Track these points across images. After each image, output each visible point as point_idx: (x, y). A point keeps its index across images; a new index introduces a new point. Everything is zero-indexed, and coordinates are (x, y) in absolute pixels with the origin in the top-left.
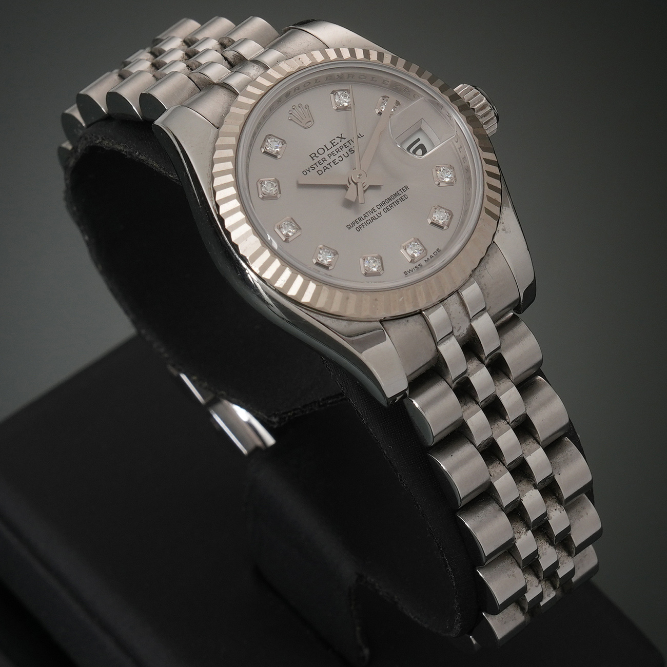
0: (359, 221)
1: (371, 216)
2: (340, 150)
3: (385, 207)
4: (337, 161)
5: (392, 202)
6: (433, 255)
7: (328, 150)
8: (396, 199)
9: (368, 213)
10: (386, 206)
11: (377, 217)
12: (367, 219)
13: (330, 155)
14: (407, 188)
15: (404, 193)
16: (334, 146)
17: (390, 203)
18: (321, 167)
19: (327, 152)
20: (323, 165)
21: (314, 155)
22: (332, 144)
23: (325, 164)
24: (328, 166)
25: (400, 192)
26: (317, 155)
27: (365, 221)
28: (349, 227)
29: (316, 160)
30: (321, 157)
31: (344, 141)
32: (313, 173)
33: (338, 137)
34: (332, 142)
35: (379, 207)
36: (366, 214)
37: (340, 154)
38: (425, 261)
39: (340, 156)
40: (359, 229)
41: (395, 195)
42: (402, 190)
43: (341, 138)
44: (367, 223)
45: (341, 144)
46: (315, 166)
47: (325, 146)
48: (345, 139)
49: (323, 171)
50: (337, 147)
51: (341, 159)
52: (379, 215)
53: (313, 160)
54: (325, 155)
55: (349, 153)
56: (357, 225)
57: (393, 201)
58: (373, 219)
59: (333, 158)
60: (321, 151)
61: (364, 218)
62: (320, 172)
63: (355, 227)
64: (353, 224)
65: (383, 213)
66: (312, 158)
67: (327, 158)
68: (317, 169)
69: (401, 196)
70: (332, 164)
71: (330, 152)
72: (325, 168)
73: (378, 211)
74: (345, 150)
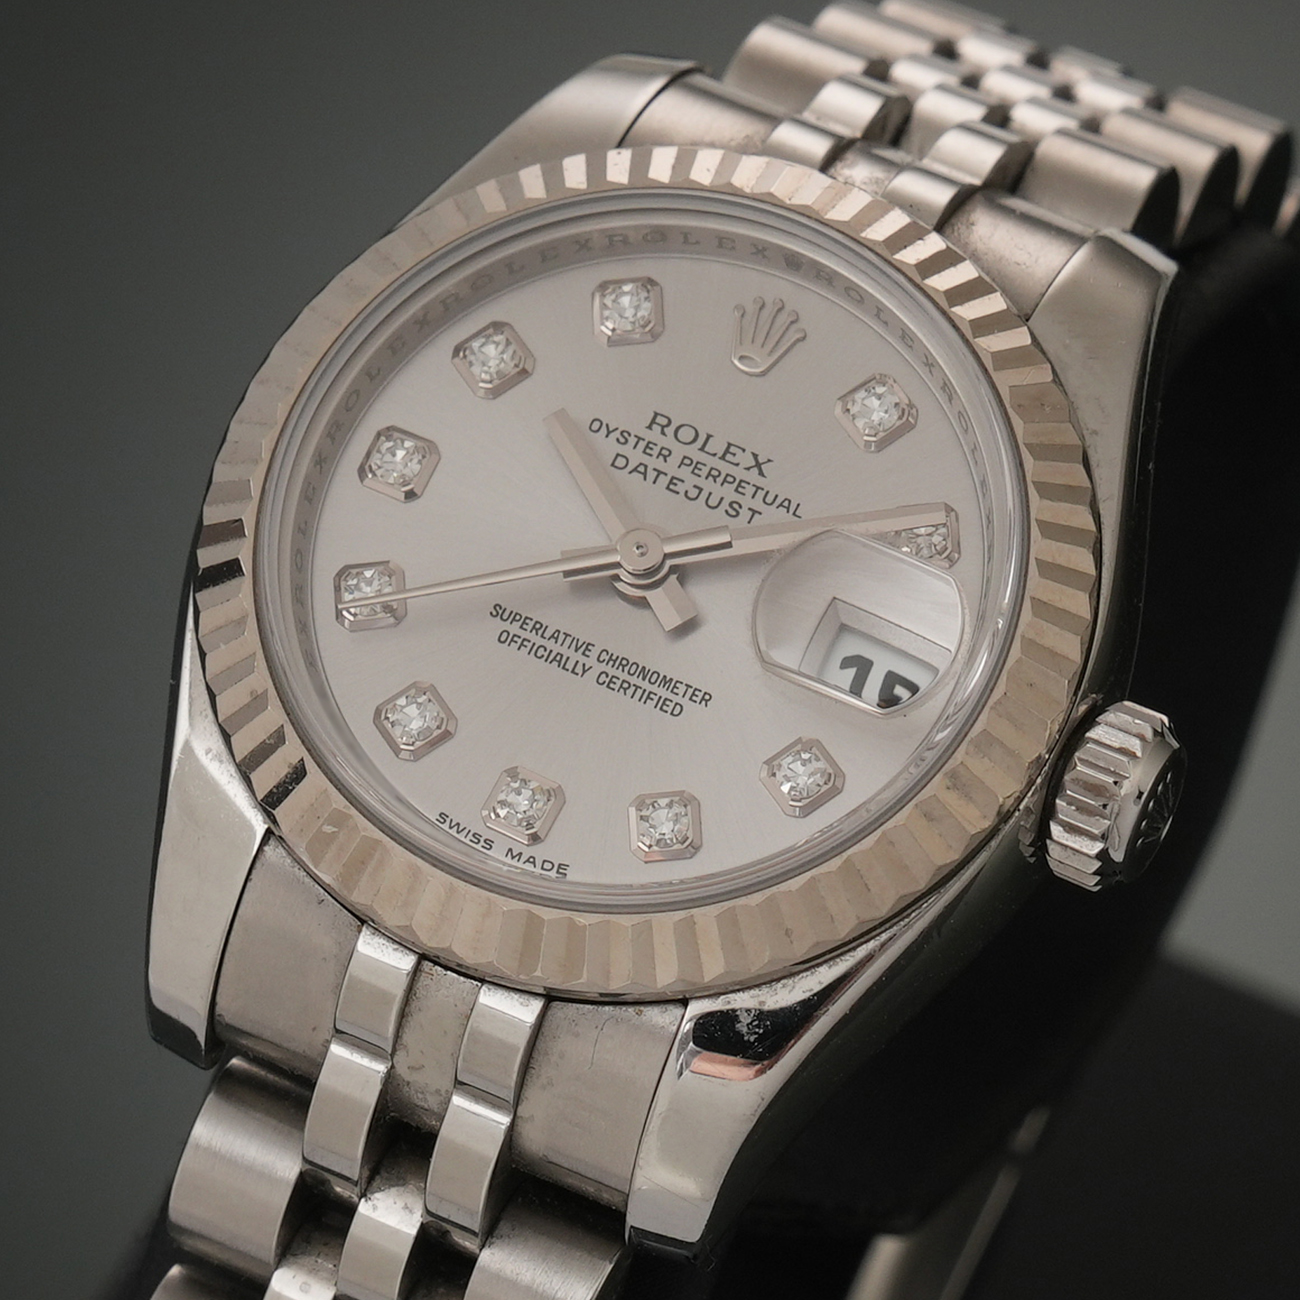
0: (529, 628)
1: (564, 650)
2: (720, 480)
3: (612, 672)
4: (680, 487)
5: (639, 682)
6: (539, 863)
7: (702, 449)
8: (654, 688)
9: (569, 640)
10: (618, 673)
11: (570, 666)
12: (550, 644)
13: (688, 462)
14: (706, 699)
15: (685, 702)
16: (723, 458)
17: (633, 680)
18: (636, 457)
19: (693, 452)
20: (646, 459)
21: (664, 421)
22: (727, 451)
23: (653, 463)
24: (652, 475)
25: (682, 689)
26: (670, 431)
27: (539, 641)
28: (498, 611)
29: (654, 435)
30: (668, 441)
31: (753, 476)
32: (609, 447)
33: (755, 456)
34: (732, 449)
35: (604, 656)
36: (562, 637)
37: (708, 485)
38: (510, 850)
39: (701, 490)
40: (505, 638)
41: (666, 681)
42: (690, 691)
43: (758, 465)
44: (534, 651)
45: (739, 473)
46: (632, 440)
47: (709, 437)
48: (761, 473)
49: (630, 467)
50: (725, 468)
51: (693, 493)
52: (579, 669)
53: (650, 427)
54: (679, 451)
55: (725, 505)
56: (514, 628)
57: (645, 685)
58: (560, 660)
59: (685, 473)
60: (686, 434)
61: (547, 635)
62: (621, 462)
63: (506, 626)
64: (514, 617)
65: (592, 675)
66: (653, 421)
67: (674, 460)
68: (626, 450)
69: (670, 696)
70: (664, 481)
71: (698, 456)
72: (642, 470)
73: (591, 661)
74: (729, 493)
